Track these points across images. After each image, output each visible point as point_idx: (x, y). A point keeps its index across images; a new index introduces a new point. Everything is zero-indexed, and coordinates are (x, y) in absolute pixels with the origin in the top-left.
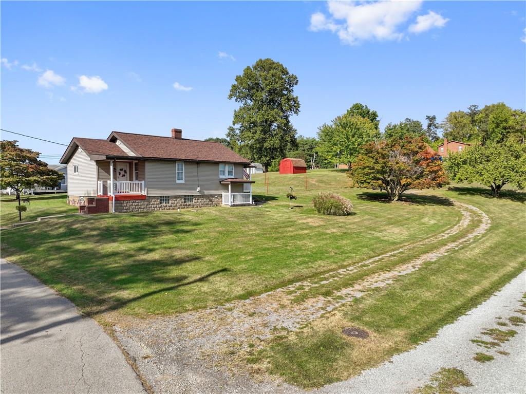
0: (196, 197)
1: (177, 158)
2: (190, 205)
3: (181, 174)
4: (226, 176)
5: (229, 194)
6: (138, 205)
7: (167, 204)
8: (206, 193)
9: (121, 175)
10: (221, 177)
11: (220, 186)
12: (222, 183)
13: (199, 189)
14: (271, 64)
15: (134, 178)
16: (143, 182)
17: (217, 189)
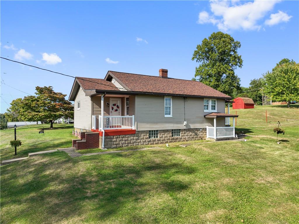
0: (182, 131)
1: (166, 92)
2: (177, 139)
3: (169, 108)
4: (210, 110)
5: (215, 128)
6: (128, 140)
7: (156, 138)
8: (192, 126)
9: (114, 110)
10: (205, 111)
11: (204, 119)
12: (206, 117)
13: (185, 123)
14: (221, 34)
15: (126, 113)
16: (133, 116)
17: (202, 122)
